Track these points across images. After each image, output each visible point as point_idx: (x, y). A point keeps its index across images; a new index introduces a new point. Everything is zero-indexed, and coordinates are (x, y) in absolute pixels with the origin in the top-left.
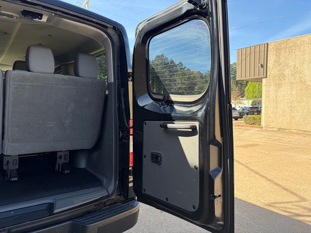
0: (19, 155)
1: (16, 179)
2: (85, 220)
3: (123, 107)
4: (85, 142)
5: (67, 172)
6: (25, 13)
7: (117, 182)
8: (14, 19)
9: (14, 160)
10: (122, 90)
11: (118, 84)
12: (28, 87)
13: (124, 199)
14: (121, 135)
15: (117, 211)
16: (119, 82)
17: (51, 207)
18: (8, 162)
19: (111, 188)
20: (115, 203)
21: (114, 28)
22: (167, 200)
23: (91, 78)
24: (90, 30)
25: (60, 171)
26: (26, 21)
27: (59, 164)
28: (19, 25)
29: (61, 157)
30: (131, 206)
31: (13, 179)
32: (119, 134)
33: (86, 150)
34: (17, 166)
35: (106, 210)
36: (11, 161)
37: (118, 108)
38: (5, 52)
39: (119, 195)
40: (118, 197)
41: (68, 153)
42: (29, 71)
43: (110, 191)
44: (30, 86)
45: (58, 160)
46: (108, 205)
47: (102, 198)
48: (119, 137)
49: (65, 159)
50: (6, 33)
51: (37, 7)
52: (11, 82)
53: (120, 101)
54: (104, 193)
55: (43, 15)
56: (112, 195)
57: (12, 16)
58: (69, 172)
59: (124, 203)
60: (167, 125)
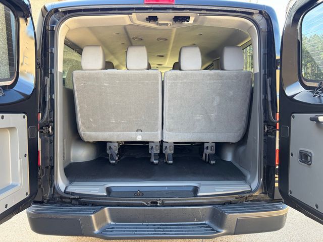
0: (174, 143)
1: (172, 162)
2: (225, 208)
3: (269, 99)
4: (230, 135)
5: (213, 162)
6: (176, 19)
7: (262, 179)
8: (169, 26)
9: (170, 146)
10: (268, 80)
11: (265, 74)
12: (180, 84)
13: (269, 198)
14: (266, 129)
15: (259, 209)
16: (265, 71)
17: (196, 190)
18: (166, 147)
19: (255, 184)
20: (259, 200)
21: (261, 12)
22: (317, 208)
23: (236, 70)
24: (234, 20)
25: (207, 160)
26: (178, 25)
27: (206, 154)
28: (174, 30)
29: (207, 148)
30: (277, 207)
31: (169, 162)
32: (264, 129)
33: (232, 143)
34: (173, 151)
35: (247, 204)
36: (168, 147)
37: (263, 100)
38: (169, 56)
39: (263, 193)
40: (263, 195)
41: (214, 144)
42: (181, 70)
43: (254, 188)
44: (181, 83)
45: (205, 150)
46: (250, 201)
47: (243, 192)
48: (264, 131)
49: (211, 150)
50: (166, 39)
51: (184, 11)
52: (167, 81)
53: (265, 93)
54: (246, 188)
55: (189, 17)
56: (255, 191)
57: (167, 24)
58: (214, 162)
59: (269, 203)
60: (318, 118)
